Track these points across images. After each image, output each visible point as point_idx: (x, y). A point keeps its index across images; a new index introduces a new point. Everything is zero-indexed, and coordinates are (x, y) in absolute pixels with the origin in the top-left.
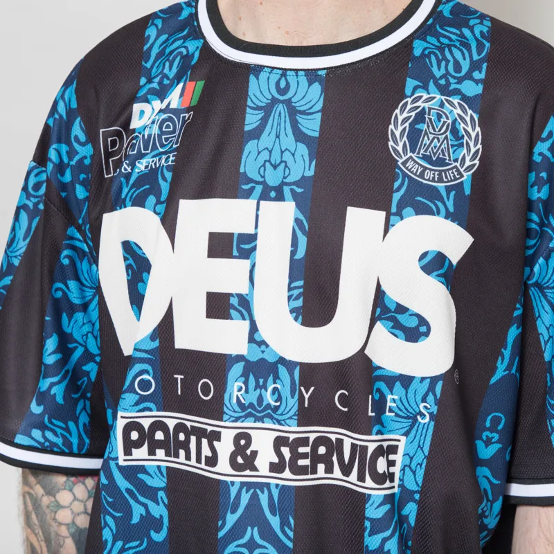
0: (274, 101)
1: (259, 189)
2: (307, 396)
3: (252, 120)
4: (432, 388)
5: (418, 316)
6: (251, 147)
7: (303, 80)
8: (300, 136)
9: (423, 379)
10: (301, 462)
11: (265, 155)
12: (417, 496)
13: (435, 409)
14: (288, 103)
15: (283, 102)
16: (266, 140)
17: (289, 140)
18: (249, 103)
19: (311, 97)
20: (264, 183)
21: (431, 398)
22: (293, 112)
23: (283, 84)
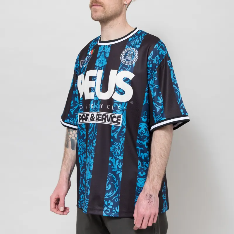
0: (102, 51)
1: (98, 68)
2: (102, 106)
3: (98, 55)
4: (125, 104)
5: (123, 90)
6: (97, 60)
7: (107, 47)
8: (105, 57)
9: (124, 102)
10: (99, 118)
11: (100, 61)
12: (125, 127)
13: (126, 108)
14: (104, 51)
15: (103, 51)
16: (100, 59)
17: (104, 58)
18: (98, 52)
19: (108, 50)
20: (99, 67)
21: (125, 106)
22: (105, 53)
23: (104, 48)
